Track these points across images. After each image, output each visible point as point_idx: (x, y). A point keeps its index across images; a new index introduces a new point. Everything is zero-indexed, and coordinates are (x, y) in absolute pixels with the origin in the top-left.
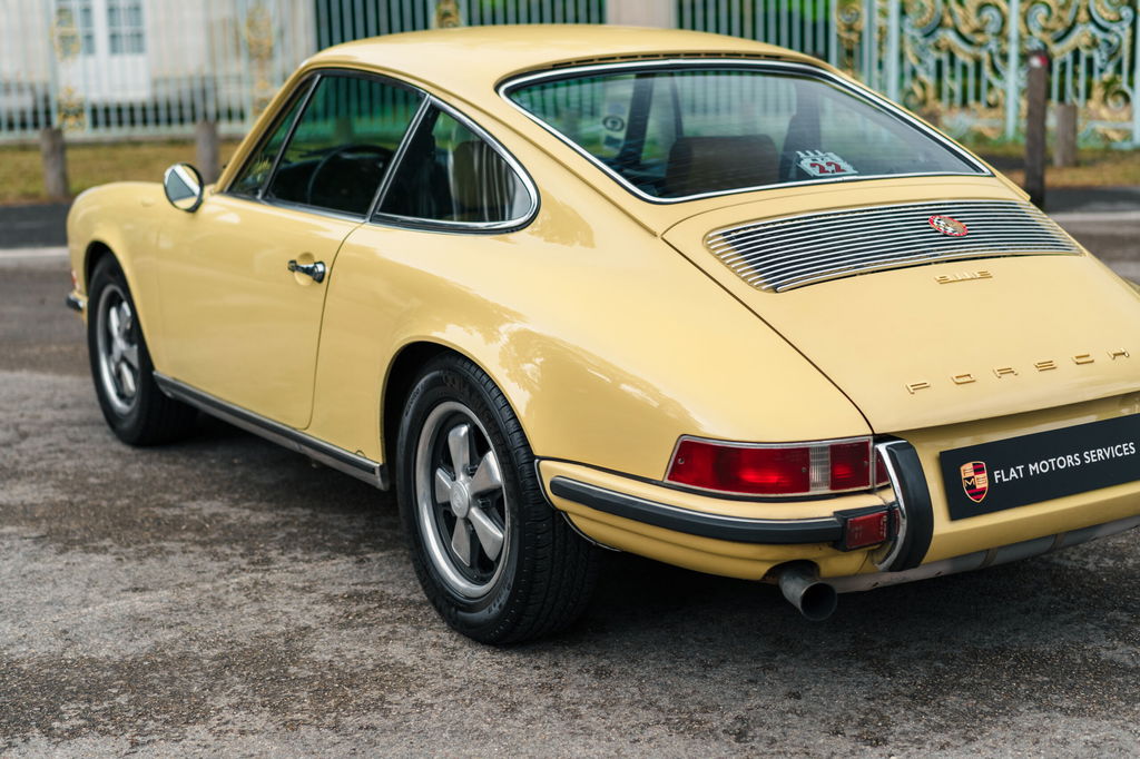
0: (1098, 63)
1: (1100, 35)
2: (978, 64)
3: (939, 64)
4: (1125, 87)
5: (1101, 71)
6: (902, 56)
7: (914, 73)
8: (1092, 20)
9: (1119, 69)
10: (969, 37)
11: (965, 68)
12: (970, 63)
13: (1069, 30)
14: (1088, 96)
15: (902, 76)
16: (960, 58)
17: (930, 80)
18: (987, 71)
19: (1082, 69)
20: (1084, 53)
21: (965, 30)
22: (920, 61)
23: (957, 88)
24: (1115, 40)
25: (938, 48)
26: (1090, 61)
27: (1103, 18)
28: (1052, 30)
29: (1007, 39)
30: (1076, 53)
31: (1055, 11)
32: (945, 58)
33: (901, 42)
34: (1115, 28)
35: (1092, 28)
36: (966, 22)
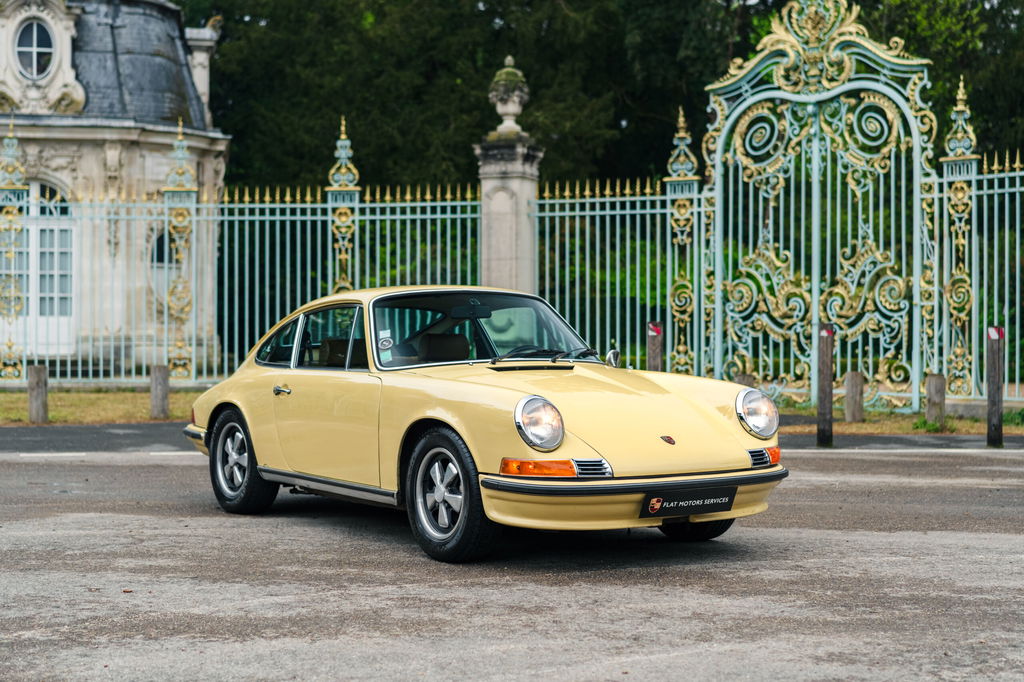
0: (882, 344)
1: (884, 322)
2: (787, 342)
3: (755, 341)
4: (904, 363)
5: (886, 350)
6: (725, 335)
7: (735, 349)
8: (877, 309)
9: (898, 348)
10: (779, 320)
11: (776, 345)
12: (781, 341)
13: (860, 317)
14: (876, 371)
15: (726, 352)
16: (772, 337)
17: (749, 355)
18: (794, 348)
19: (870, 348)
20: (872, 335)
21: (776, 315)
22: (740, 338)
23: (770, 361)
24: (896, 325)
25: (753, 328)
26: (876, 342)
27: (885, 307)
28: (847, 318)
29: (810, 323)
30: (865, 334)
31: (848, 301)
32: (760, 336)
33: (725, 323)
34: (896, 316)
35: (877, 315)
36: (777, 308)
